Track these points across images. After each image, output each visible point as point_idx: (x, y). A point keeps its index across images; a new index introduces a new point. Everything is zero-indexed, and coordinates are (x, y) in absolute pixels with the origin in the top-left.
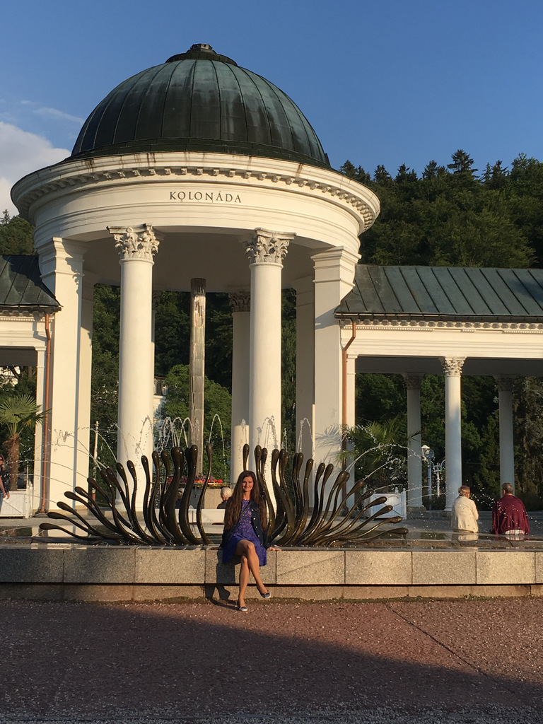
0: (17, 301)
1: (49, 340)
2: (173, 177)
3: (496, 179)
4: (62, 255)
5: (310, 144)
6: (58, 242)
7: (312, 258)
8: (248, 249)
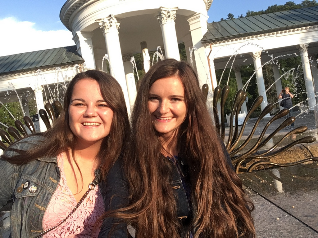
0: (67, 62)
6: (79, 34)
7: (188, 20)
8: (158, 18)
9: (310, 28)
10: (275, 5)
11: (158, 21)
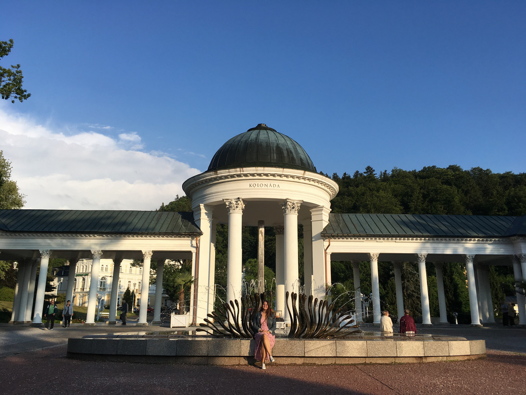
0: (184, 231)
1: (197, 248)
2: (251, 177)
3: (385, 178)
4: (203, 211)
5: (308, 163)
6: (202, 206)
7: (310, 211)
8: (283, 207)
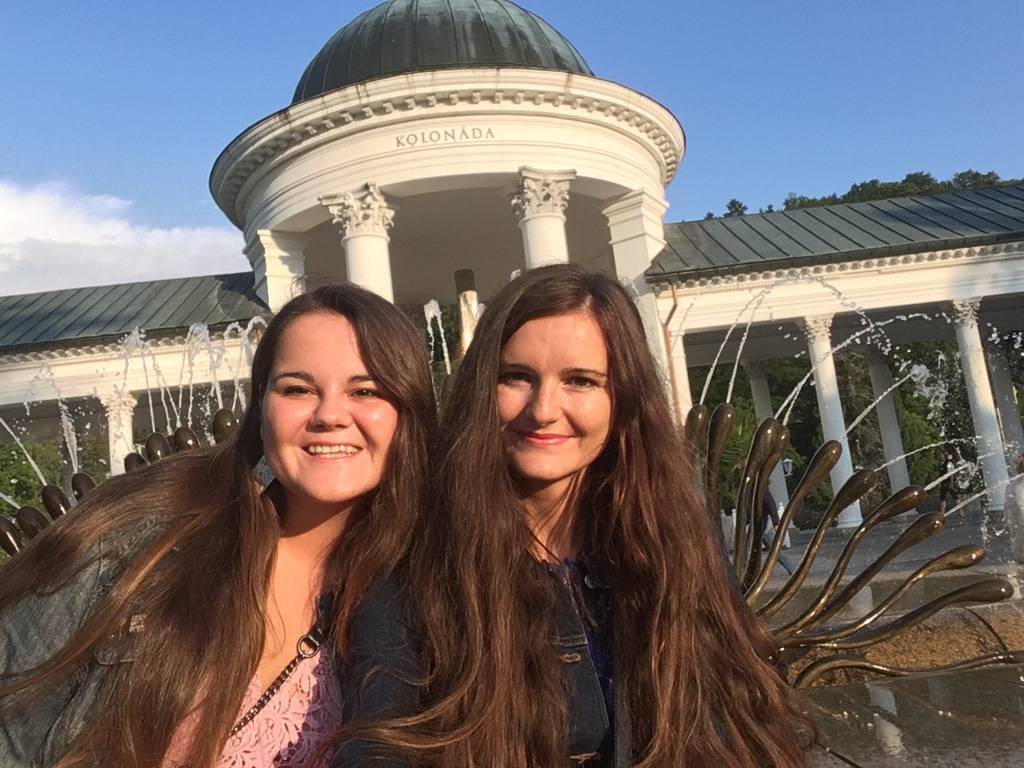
2: (397, 114)
4: (273, 253)
6: (266, 237)
7: (604, 212)
8: (514, 201)
9: (982, 252)
10: (874, 182)
11: (514, 211)
